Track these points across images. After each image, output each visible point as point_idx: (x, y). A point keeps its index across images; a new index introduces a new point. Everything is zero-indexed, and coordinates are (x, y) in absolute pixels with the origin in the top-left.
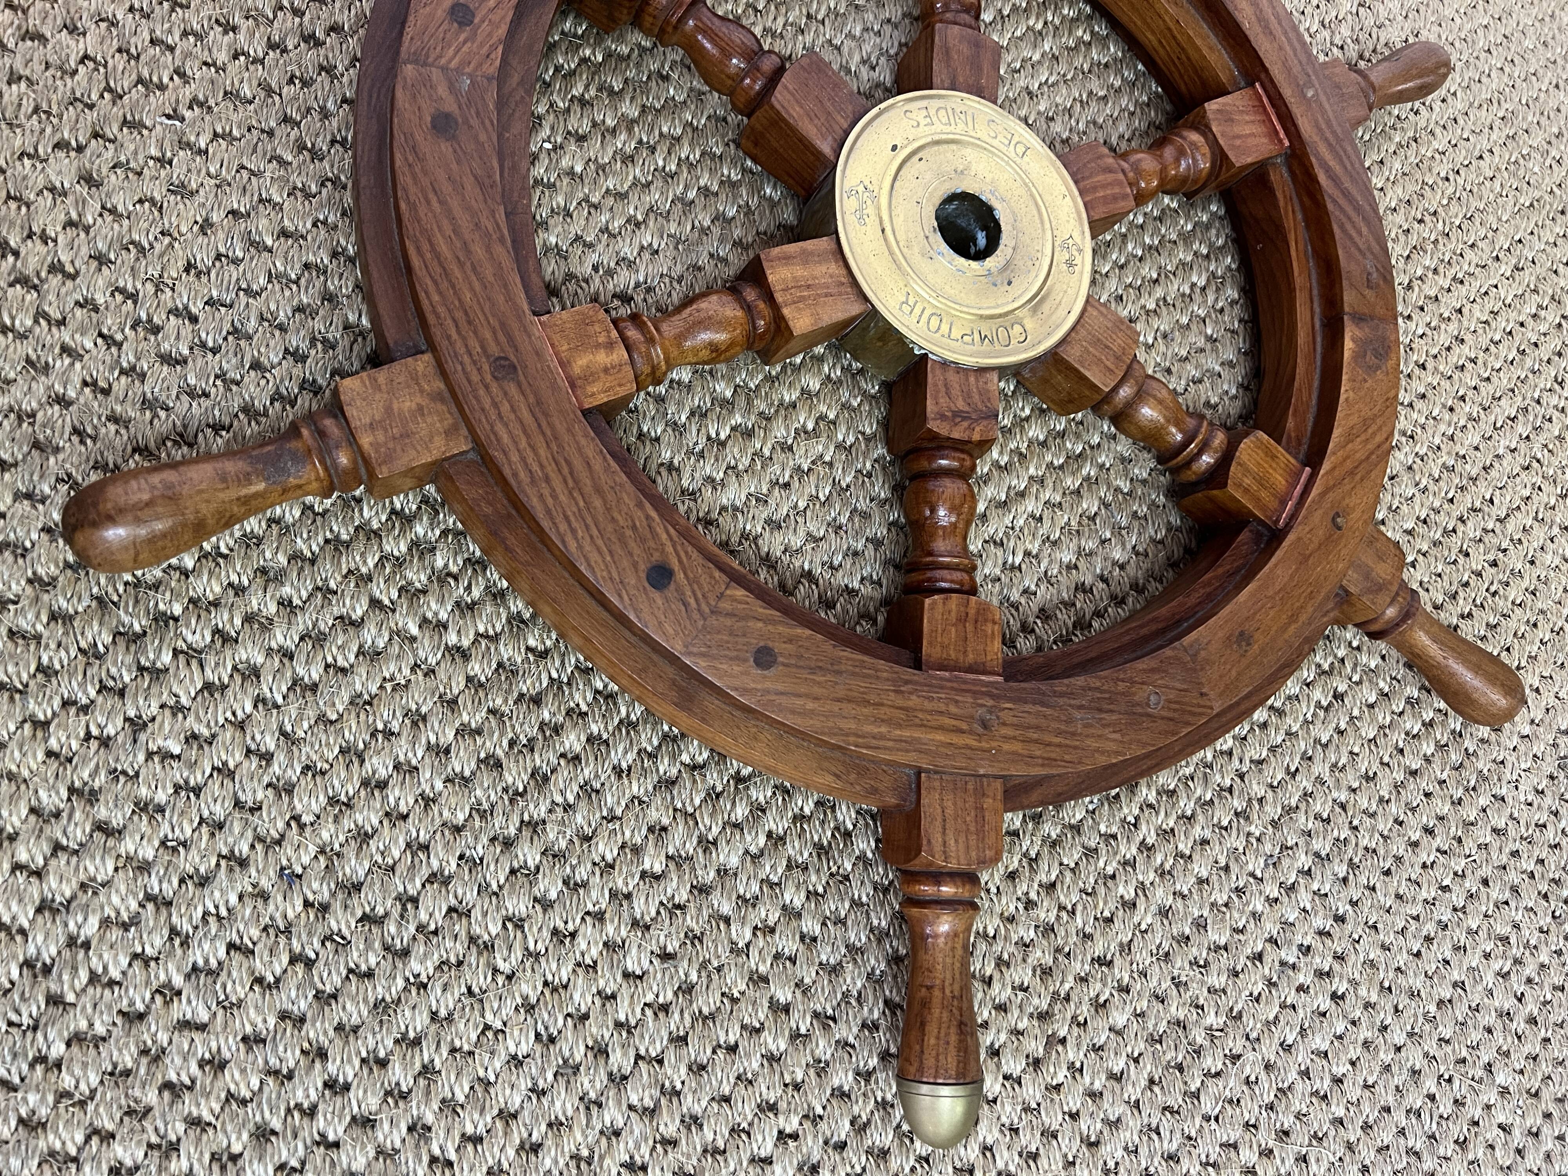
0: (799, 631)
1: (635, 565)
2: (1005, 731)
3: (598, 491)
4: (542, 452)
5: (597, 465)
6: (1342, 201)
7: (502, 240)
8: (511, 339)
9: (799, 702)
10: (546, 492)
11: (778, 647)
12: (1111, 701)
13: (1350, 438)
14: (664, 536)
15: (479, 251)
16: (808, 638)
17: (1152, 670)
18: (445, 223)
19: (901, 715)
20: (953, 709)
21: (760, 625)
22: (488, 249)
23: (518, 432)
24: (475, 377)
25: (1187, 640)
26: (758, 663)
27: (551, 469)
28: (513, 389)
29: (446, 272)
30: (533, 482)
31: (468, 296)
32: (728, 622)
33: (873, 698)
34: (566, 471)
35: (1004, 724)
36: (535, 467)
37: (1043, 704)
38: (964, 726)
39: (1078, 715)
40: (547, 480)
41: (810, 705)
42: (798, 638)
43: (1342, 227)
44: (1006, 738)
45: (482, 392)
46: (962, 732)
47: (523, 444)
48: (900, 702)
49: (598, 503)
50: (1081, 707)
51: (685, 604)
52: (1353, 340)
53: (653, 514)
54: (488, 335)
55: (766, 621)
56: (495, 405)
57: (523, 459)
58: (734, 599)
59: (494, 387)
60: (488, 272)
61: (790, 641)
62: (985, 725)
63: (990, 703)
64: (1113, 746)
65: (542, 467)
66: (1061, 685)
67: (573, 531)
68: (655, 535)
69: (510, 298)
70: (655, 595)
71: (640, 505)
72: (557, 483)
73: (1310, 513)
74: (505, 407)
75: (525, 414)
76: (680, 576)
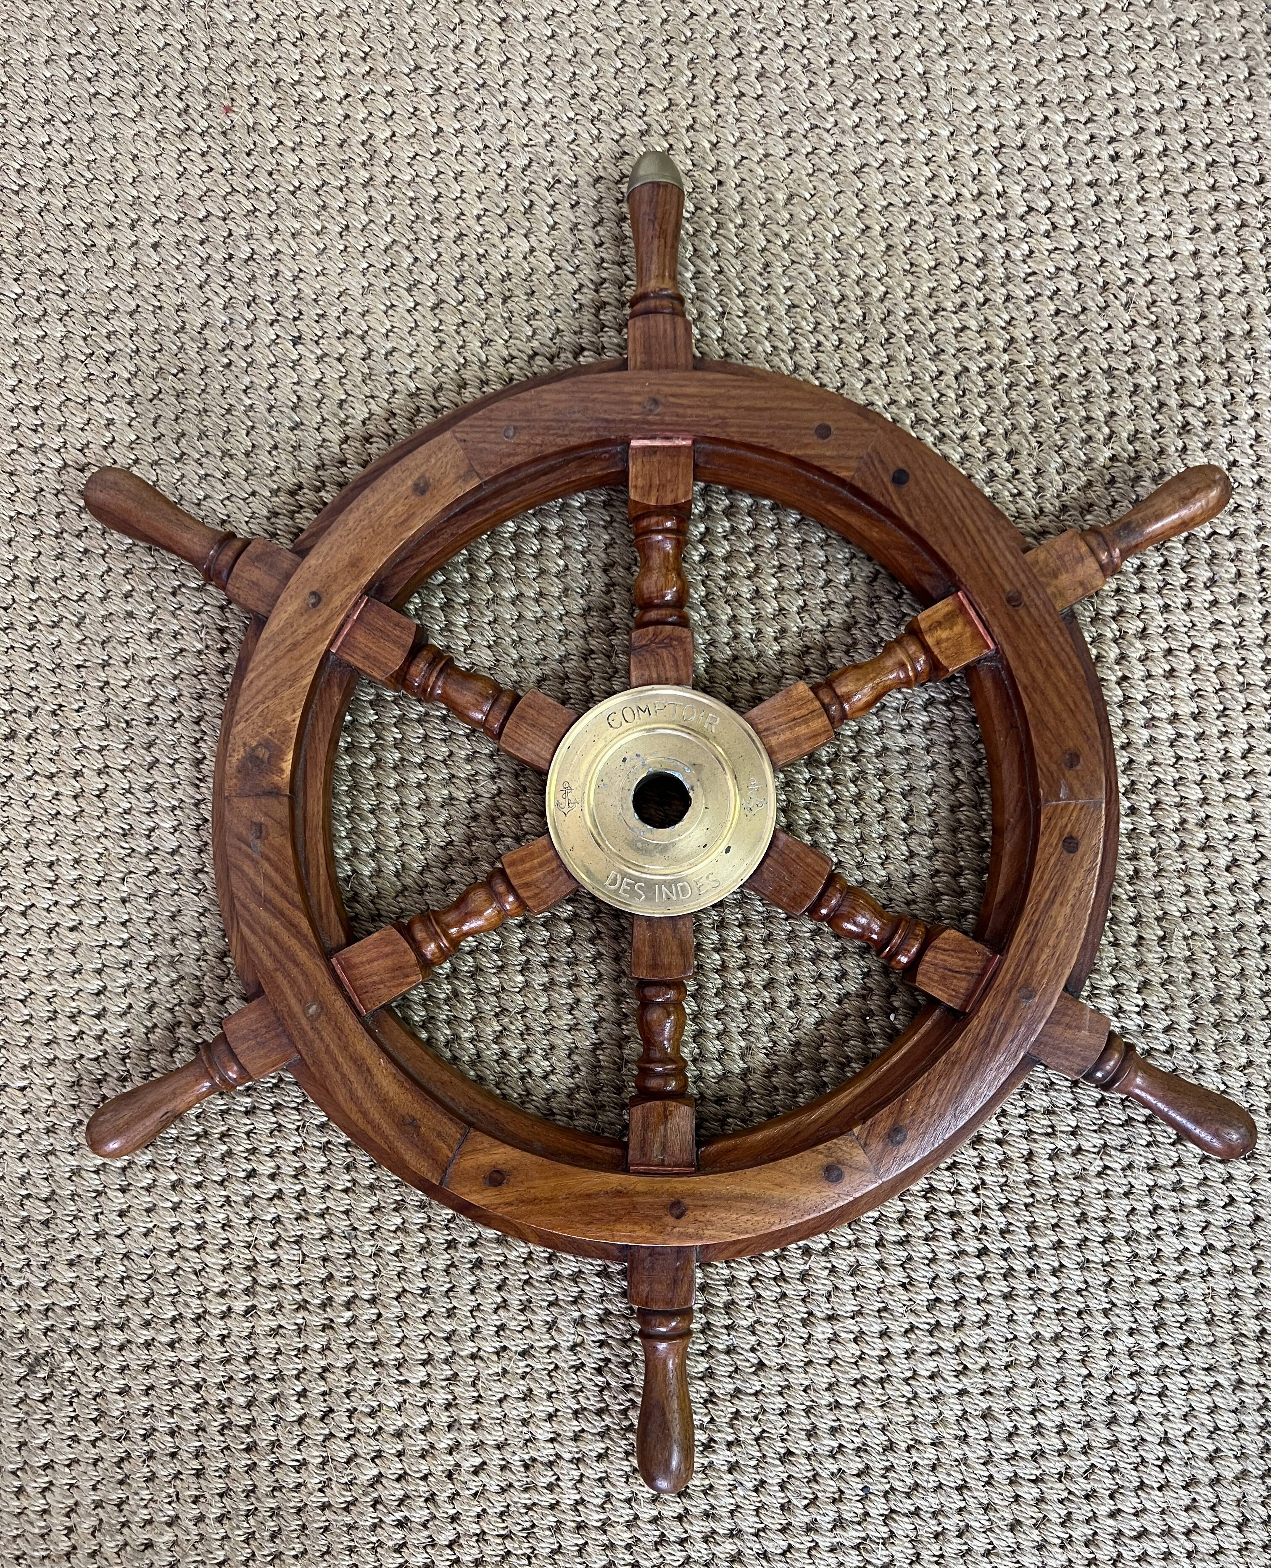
0: (799, 453)
1: (917, 483)
2: (638, 399)
3: (946, 529)
4: (984, 549)
5: (948, 547)
6: (285, 905)
7: (1025, 688)
8: (1012, 620)
9: (796, 406)
10: (979, 523)
11: (815, 439)
12: (548, 428)
13: (294, 678)
14: (899, 505)
15: (1039, 677)
16: (792, 448)
17: (509, 455)
18: (1063, 691)
19: (720, 403)
20: (681, 411)
21: (828, 453)
22: (1034, 679)
23: (1001, 559)
24: (1031, 591)
25: (475, 483)
26: (828, 428)
27: (978, 539)
28: (1008, 587)
29: (1057, 656)
30: (987, 529)
31: (1043, 645)
32: (850, 453)
33: (742, 412)
34: (969, 539)
35: (639, 404)
36: (987, 538)
37: (607, 421)
38: (672, 400)
39: (577, 416)
40: (979, 531)
41: (788, 404)
42: (800, 448)
43: (286, 879)
44: (637, 393)
45: (1026, 582)
46: (673, 395)
47: (997, 553)
48: (721, 412)
49: (946, 521)
50: (573, 422)
51: (881, 461)
52: (282, 771)
53: (907, 520)
54: (1027, 620)
55: (824, 457)
56: (1017, 575)
57: (995, 542)
58: (847, 469)
59: (1019, 586)
60: (1032, 664)
61: (807, 445)
62: (656, 402)
63: (650, 418)
64: (545, 396)
65: (984, 540)
66: (592, 436)
67: (959, 500)
68: (906, 504)
69: (1015, 648)
70: (902, 465)
71: (917, 524)
72: (973, 530)
73: (343, 606)
74: (1010, 574)
75: (997, 571)
76: (887, 479)
